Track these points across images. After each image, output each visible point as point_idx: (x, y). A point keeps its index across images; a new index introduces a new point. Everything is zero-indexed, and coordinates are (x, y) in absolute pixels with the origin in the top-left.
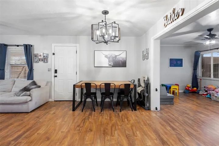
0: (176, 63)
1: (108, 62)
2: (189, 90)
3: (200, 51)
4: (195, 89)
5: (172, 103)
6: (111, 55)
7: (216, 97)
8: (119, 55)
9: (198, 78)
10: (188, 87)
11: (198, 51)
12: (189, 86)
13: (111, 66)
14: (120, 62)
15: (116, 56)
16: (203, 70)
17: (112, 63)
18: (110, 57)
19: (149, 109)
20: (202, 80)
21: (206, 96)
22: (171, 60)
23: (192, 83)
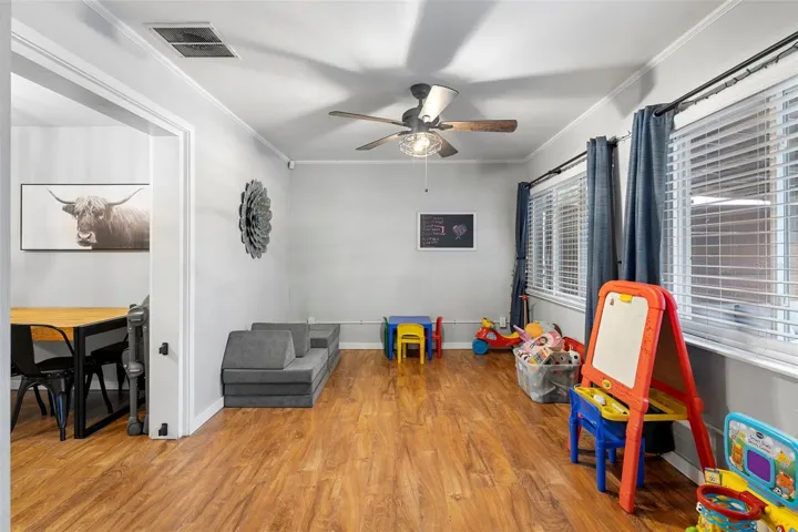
0: (448, 231)
1: (77, 232)
2: (486, 341)
3: (529, 185)
4: (515, 335)
5: (303, 400)
6: (90, 203)
8: (124, 201)
9: (529, 291)
10: (483, 327)
11: (524, 183)
12: (488, 326)
13: (90, 248)
14: (127, 229)
15: (109, 206)
17: (93, 235)
18: (84, 211)
19: (142, 430)
22: (427, 221)
23: (512, 314)
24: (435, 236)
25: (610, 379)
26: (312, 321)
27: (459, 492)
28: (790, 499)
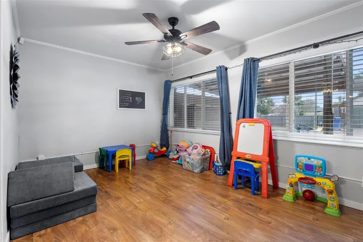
0: (132, 100)
2: (154, 153)
3: (171, 82)
4: (164, 149)
7: (188, 162)
9: (169, 128)
10: (152, 147)
11: (168, 80)
12: (155, 145)
16: (176, 115)
20: (173, 132)
21: (177, 161)
22: (123, 93)
23: (161, 140)
24: (127, 102)
25: (249, 154)
26: (42, 157)
27: (224, 217)
28: (321, 174)
